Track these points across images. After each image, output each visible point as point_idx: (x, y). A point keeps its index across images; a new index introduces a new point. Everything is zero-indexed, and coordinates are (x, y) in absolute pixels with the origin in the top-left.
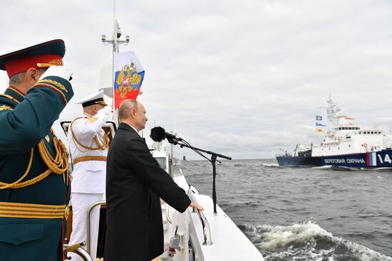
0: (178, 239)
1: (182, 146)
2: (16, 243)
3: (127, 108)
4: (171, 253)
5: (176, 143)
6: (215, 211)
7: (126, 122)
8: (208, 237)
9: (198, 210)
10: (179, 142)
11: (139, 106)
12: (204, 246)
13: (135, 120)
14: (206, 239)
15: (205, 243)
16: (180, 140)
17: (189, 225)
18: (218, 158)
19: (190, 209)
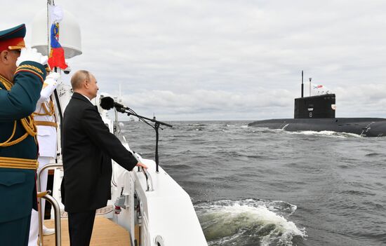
0: (123, 198)
1: (129, 114)
2: (8, 185)
3: (80, 79)
4: (117, 211)
5: (123, 112)
6: (157, 170)
7: (78, 91)
8: (150, 187)
9: (143, 167)
10: (126, 111)
11: (91, 77)
12: (147, 192)
13: (88, 91)
14: (148, 188)
15: (148, 190)
16: (128, 109)
17: (135, 183)
18: (161, 126)
19: (136, 168)
